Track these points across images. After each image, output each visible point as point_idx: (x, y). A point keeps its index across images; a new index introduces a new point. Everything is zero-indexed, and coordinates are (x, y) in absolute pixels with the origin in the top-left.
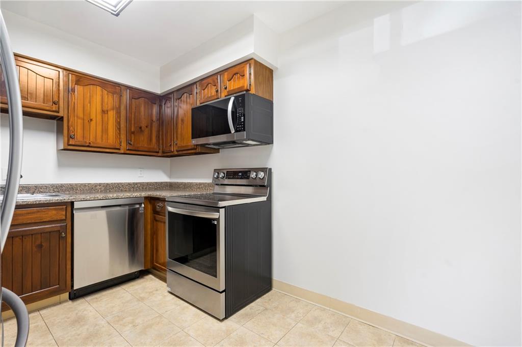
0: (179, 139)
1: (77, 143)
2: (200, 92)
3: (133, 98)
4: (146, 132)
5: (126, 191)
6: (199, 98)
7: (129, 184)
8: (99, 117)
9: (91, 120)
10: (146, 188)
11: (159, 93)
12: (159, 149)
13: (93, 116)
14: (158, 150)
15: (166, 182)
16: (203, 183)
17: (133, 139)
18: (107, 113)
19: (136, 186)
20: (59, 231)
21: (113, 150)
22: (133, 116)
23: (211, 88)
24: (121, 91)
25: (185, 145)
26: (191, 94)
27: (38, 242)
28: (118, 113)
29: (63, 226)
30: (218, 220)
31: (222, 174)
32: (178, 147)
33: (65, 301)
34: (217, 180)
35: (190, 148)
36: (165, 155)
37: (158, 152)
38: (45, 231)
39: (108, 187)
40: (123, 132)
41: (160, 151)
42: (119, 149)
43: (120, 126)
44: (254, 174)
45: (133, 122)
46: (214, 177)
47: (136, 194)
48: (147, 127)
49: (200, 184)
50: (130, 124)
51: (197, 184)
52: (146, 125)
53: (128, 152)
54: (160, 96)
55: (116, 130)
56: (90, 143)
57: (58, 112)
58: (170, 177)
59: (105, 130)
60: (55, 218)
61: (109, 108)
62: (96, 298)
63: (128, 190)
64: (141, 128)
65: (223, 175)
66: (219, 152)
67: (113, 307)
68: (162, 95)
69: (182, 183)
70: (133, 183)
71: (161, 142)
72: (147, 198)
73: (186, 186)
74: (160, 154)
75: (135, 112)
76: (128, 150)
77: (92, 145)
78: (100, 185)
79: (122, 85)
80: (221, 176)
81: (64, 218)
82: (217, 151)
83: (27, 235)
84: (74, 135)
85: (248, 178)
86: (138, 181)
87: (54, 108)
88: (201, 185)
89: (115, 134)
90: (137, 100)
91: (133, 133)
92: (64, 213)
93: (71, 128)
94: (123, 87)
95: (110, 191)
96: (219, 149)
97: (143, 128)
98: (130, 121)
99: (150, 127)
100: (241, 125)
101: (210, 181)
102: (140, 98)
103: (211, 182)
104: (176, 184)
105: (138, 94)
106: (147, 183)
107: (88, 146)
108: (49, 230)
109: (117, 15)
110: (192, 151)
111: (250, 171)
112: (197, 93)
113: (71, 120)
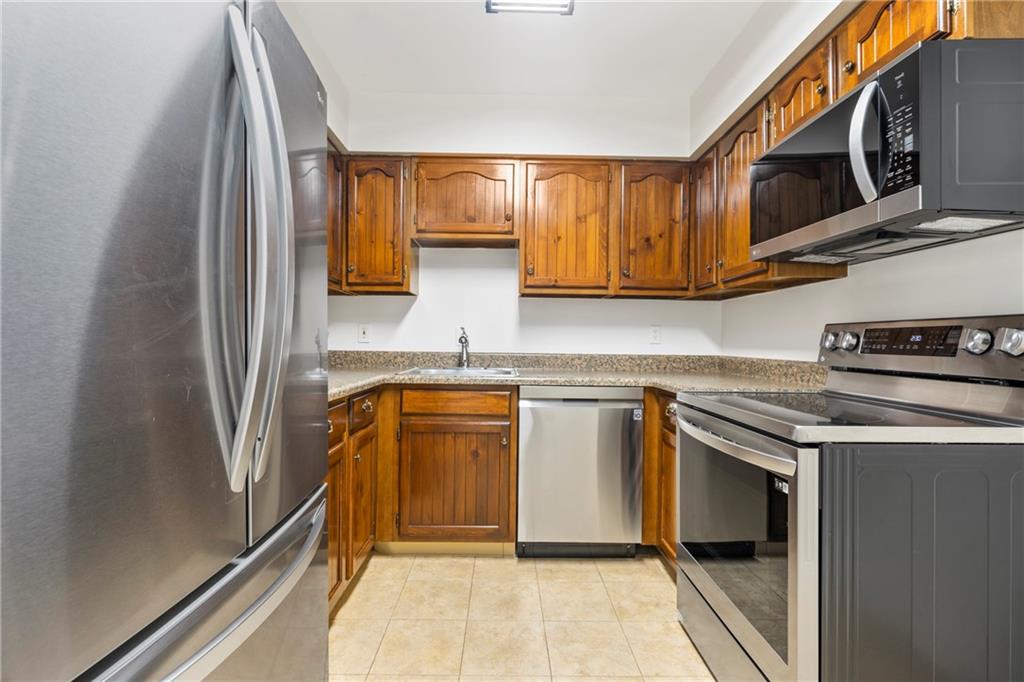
0: (728, 252)
1: (538, 283)
2: (778, 117)
3: (631, 182)
4: (660, 246)
5: (624, 371)
6: (775, 135)
7: (631, 358)
8: (572, 230)
9: (559, 238)
10: (665, 368)
11: (689, 156)
12: (689, 282)
13: (562, 232)
14: (685, 285)
15: (712, 357)
16: (796, 362)
17: (632, 264)
18: (586, 222)
19: (645, 362)
20: (500, 434)
21: (596, 292)
22: (632, 218)
23: (807, 90)
24: (609, 172)
25: (740, 264)
26: (755, 131)
27: (473, 447)
28: (606, 217)
29: (506, 426)
30: (793, 481)
31: (849, 337)
32: (726, 272)
33: (510, 556)
34: (834, 355)
35: (751, 270)
36: (702, 293)
37: (686, 289)
38: (483, 431)
39: (593, 363)
40: (614, 253)
41: (692, 286)
42: (606, 288)
43: (608, 243)
44: (980, 337)
45: (632, 230)
46: (823, 348)
47: (627, 380)
48: (661, 236)
49: (790, 364)
50: (628, 235)
51: (780, 365)
52: (658, 232)
53: (623, 292)
54: (691, 162)
55: (600, 251)
56: (556, 281)
57: (512, 233)
58: (722, 345)
59: (582, 254)
60: (495, 411)
61: (588, 212)
62: (551, 571)
63: (628, 369)
64: (648, 240)
65: (854, 341)
66: (845, 275)
67: (566, 604)
68: (695, 159)
69: (744, 361)
70: (639, 356)
71: (692, 264)
72: (649, 390)
73: (754, 368)
74: (690, 293)
75: (637, 208)
76: (623, 288)
77: (560, 283)
78: (579, 357)
79: (611, 160)
80: (844, 345)
81: (506, 412)
82: (840, 270)
83: (462, 433)
84: (533, 269)
85: (951, 351)
86: (650, 353)
87: (507, 226)
88: (791, 366)
89: (599, 258)
90: (642, 184)
91: (631, 252)
92: (507, 404)
93: (529, 258)
94: (613, 164)
95: (596, 370)
96: (844, 265)
97: (652, 241)
98: (627, 229)
99: (667, 235)
100: (903, 166)
101: (812, 356)
102: (646, 177)
103: (816, 360)
104: (732, 361)
105: (641, 169)
106: (668, 357)
107: (554, 287)
108: (488, 430)
109: (570, 13)
110: (758, 279)
111: (960, 328)
112: (769, 122)
113: (529, 243)
